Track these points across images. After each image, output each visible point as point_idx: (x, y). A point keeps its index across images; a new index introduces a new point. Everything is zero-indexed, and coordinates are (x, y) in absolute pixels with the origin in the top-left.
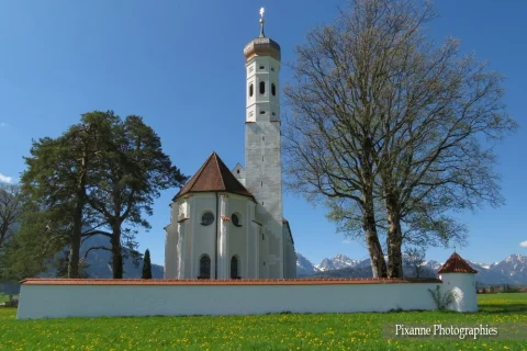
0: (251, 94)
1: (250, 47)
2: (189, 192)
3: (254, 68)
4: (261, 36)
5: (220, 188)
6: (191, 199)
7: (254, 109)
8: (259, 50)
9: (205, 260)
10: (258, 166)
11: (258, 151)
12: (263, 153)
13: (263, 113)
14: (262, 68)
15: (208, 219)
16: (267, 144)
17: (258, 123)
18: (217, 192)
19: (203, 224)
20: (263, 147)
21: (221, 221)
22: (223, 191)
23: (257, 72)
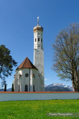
0: (36, 41)
1: (35, 28)
2: (22, 68)
3: (37, 34)
4: (38, 25)
5: (30, 67)
6: (23, 70)
7: (37, 45)
8: (38, 29)
9: (26, 86)
10: (38, 61)
11: (38, 57)
12: (39, 57)
13: (39, 47)
14: (39, 34)
15: (27, 75)
16: (40, 55)
17: (38, 49)
18: (30, 68)
19: (26, 77)
20: (39, 56)
21: (31, 76)
22: (31, 68)
23: (37, 35)
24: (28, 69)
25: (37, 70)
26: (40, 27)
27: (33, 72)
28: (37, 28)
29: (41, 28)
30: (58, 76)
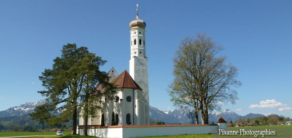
0: (135, 44)
1: (135, 22)
2: (123, 87)
3: (137, 32)
4: (137, 17)
6: (124, 91)
7: (137, 50)
8: (139, 25)
9: (128, 116)
10: (140, 76)
11: (139, 69)
12: (141, 70)
13: (140, 53)
14: (140, 33)
15: (129, 99)
16: (143, 67)
17: (139, 57)
19: (127, 101)
20: (141, 68)
21: (136, 101)
22: (135, 88)
23: (138, 34)
24: (132, 90)
25: (142, 90)
26: (142, 21)
27: (138, 94)
28: (138, 22)
29: (143, 24)
30: (172, 100)
